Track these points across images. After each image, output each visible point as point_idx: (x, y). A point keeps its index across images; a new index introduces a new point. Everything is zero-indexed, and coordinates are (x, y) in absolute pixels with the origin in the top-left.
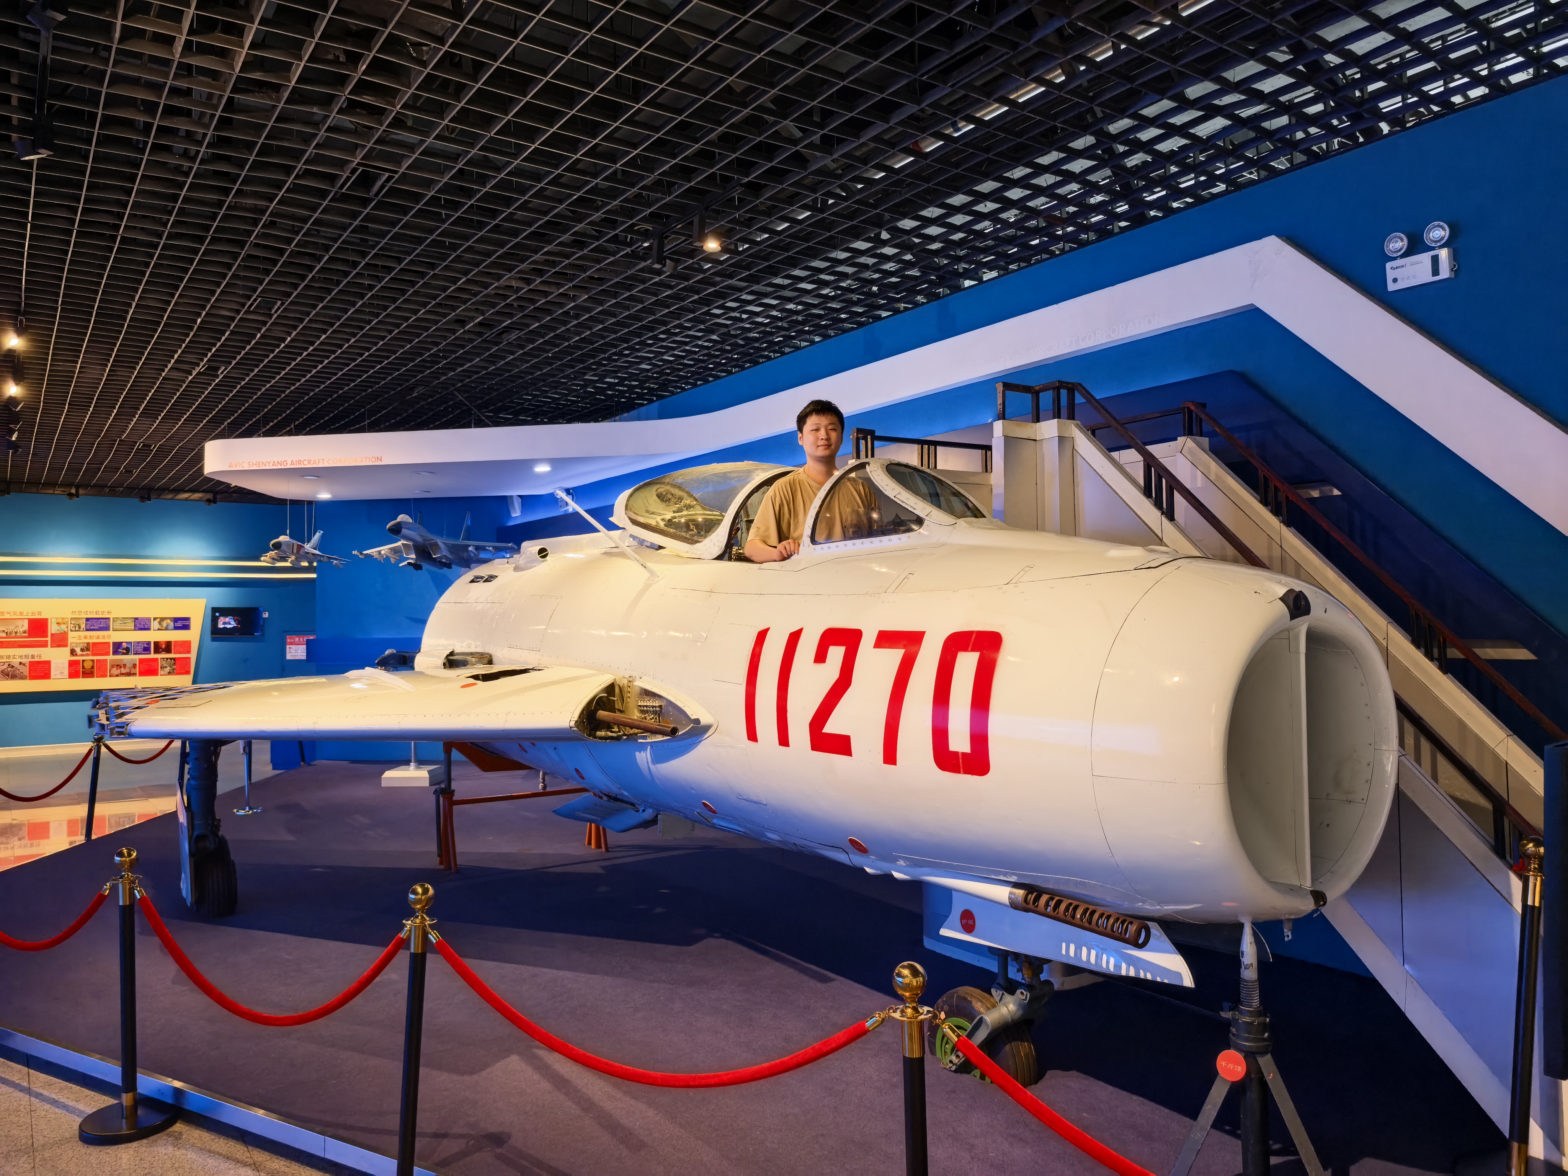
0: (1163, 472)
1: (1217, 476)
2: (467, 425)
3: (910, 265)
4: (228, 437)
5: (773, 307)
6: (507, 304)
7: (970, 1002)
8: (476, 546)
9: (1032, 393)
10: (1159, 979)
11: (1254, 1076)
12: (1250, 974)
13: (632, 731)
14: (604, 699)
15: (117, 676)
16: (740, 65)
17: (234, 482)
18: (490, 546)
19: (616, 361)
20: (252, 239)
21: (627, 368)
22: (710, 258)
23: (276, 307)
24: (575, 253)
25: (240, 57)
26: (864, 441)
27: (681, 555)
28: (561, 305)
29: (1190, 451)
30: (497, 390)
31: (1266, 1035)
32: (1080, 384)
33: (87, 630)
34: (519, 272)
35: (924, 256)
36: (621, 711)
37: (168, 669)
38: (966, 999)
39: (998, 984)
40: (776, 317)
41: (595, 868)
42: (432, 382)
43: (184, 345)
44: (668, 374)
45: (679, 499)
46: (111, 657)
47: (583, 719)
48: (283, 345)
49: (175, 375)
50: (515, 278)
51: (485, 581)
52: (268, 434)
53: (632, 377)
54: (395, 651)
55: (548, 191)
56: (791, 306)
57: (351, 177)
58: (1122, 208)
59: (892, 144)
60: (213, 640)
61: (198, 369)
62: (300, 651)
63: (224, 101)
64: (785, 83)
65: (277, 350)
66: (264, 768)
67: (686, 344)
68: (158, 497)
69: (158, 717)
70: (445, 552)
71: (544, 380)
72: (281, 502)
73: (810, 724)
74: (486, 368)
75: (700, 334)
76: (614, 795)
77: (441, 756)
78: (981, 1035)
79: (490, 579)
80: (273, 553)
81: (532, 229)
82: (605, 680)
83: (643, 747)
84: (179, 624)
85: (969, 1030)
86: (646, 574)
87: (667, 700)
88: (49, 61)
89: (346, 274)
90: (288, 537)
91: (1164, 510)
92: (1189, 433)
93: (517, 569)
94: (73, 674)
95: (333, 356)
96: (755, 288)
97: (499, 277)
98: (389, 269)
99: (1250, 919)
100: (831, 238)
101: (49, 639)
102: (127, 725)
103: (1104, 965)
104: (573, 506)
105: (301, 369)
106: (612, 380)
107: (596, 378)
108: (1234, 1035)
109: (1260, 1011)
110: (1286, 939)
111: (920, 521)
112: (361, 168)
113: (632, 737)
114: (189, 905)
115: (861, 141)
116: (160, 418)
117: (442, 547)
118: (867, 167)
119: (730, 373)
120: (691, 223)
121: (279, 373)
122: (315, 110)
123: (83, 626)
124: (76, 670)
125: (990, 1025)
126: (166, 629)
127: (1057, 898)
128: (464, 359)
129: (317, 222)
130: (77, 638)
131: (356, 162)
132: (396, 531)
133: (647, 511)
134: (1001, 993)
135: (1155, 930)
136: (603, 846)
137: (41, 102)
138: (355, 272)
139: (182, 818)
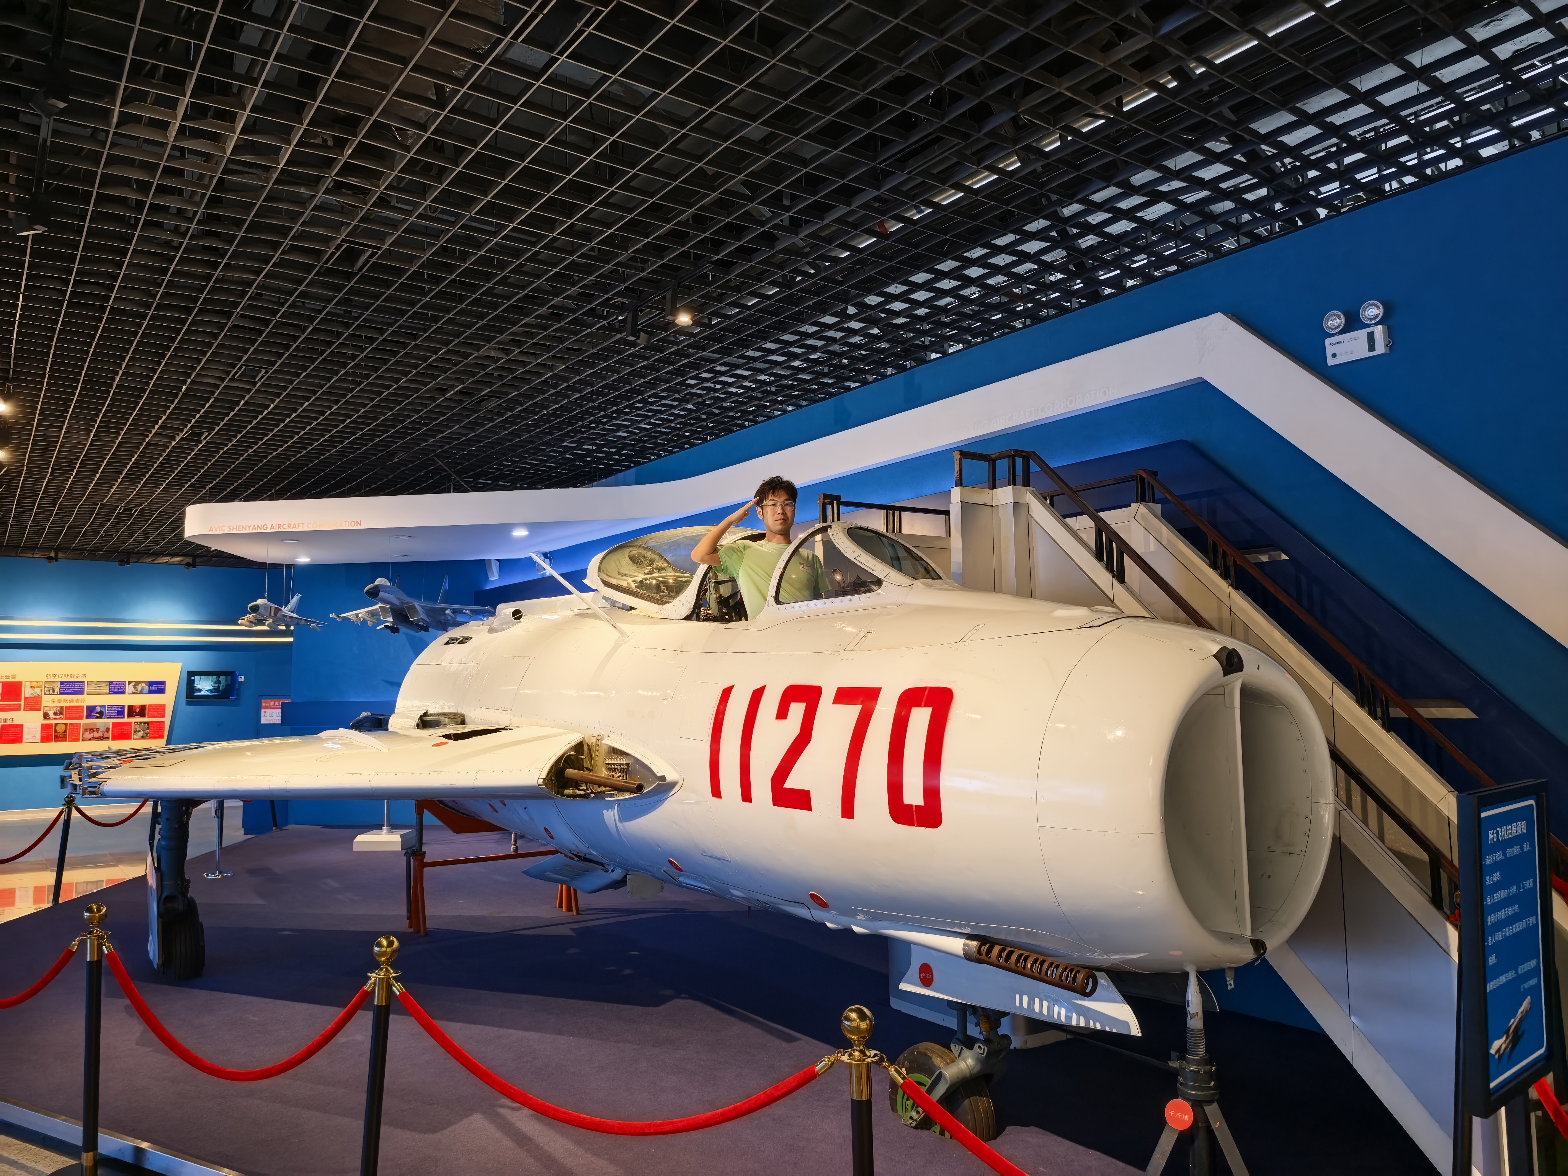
0: (1114, 536)
1: (1168, 540)
2: (448, 491)
3: (877, 338)
4: (210, 501)
5: (745, 378)
6: (486, 373)
7: (930, 1058)
8: (453, 609)
9: (988, 461)
10: (1107, 1029)
11: (1201, 1124)
12: (1195, 1023)
13: (599, 790)
14: (573, 757)
15: (90, 740)
16: (707, 154)
17: (214, 546)
18: (467, 609)
19: (594, 428)
20: (238, 310)
21: (604, 435)
22: (682, 331)
23: (260, 375)
24: (553, 325)
25: (231, 142)
26: (830, 507)
27: (651, 615)
28: (540, 375)
29: (1143, 516)
30: (477, 456)
31: (1212, 1083)
32: (1034, 453)
33: (61, 693)
34: (498, 343)
35: (889, 330)
36: (588, 769)
37: (141, 733)
38: (926, 1054)
39: (958, 1039)
40: (749, 388)
41: (566, 931)
42: (413, 448)
43: (168, 412)
44: (645, 442)
45: (650, 561)
46: (84, 721)
47: (551, 777)
48: (266, 412)
49: (160, 440)
50: (494, 349)
51: (461, 642)
52: (248, 499)
53: (610, 444)
54: (370, 714)
55: (526, 266)
56: (762, 377)
57: (336, 253)
58: (1079, 285)
59: (855, 226)
60: (188, 704)
61: (181, 435)
62: (275, 715)
63: (215, 181)
64: (750, 170)
65: (260, 417)
66: (235, 832)
67: (662, 412)
68: (137, 561)
69: (129, 777)
70: (423, 615)
71: (523, 447)
72: (261, 566)
73: (773, 780)
74: (466, 435)
75: (675, 403)
76: (583, 855)
77: (413, 818)
78: (941, 1090)
79: (465, 640)
80: (250, 616)
81: (511, 302)
82: (573, 739)
83: (610, 805)
84: (154, 688)
85: (928, 1086)
86: (617, 635)
87: (634, 757)
88: (48, 143)
89: (330, 344)
90: (266, 600)
91: (1115, 573)
92: (1142, 499)
93: (491, 630)
94: (45, 739)
95: (315, 423)
96: (728, 359)
97: (478, 348)
98: (372, 340)
99: (1195, 968)
100: (800, 313)
101: (22, 703)
102: (100, 784)
103: (1056, 1016)
104: (549, 571)
105: (283, 436)
106: (590, 447)
107: (574, 445)
108: (1181, 1084)
109: (1205, 1060)
110: (1229, 988)
111: (879, 582)
112: (346, 245)
113: (600, 796)
114: (156, 967)
115: (825, 222)
116: (142, 482)
117: (420, 609)
118: (831, 247)
119: (705, 440)
120: (664, 298)
121: (262, 439)
122: (303, 190)
123: (57, 690)
124: (48, 734)
125: (948, 1079)
126: (141, 693)
127: (1009, 949)
128: (447, 424)
129: (302, 295)
130: (50, 702)
131: (341, 238)
132: (374, 594)
133: (620, 574)
134: (960, 1048)
135: (1104, 981)
136: (574, 909)
137: (40, 181)
138: (339, 342)
139: (152, 881)
